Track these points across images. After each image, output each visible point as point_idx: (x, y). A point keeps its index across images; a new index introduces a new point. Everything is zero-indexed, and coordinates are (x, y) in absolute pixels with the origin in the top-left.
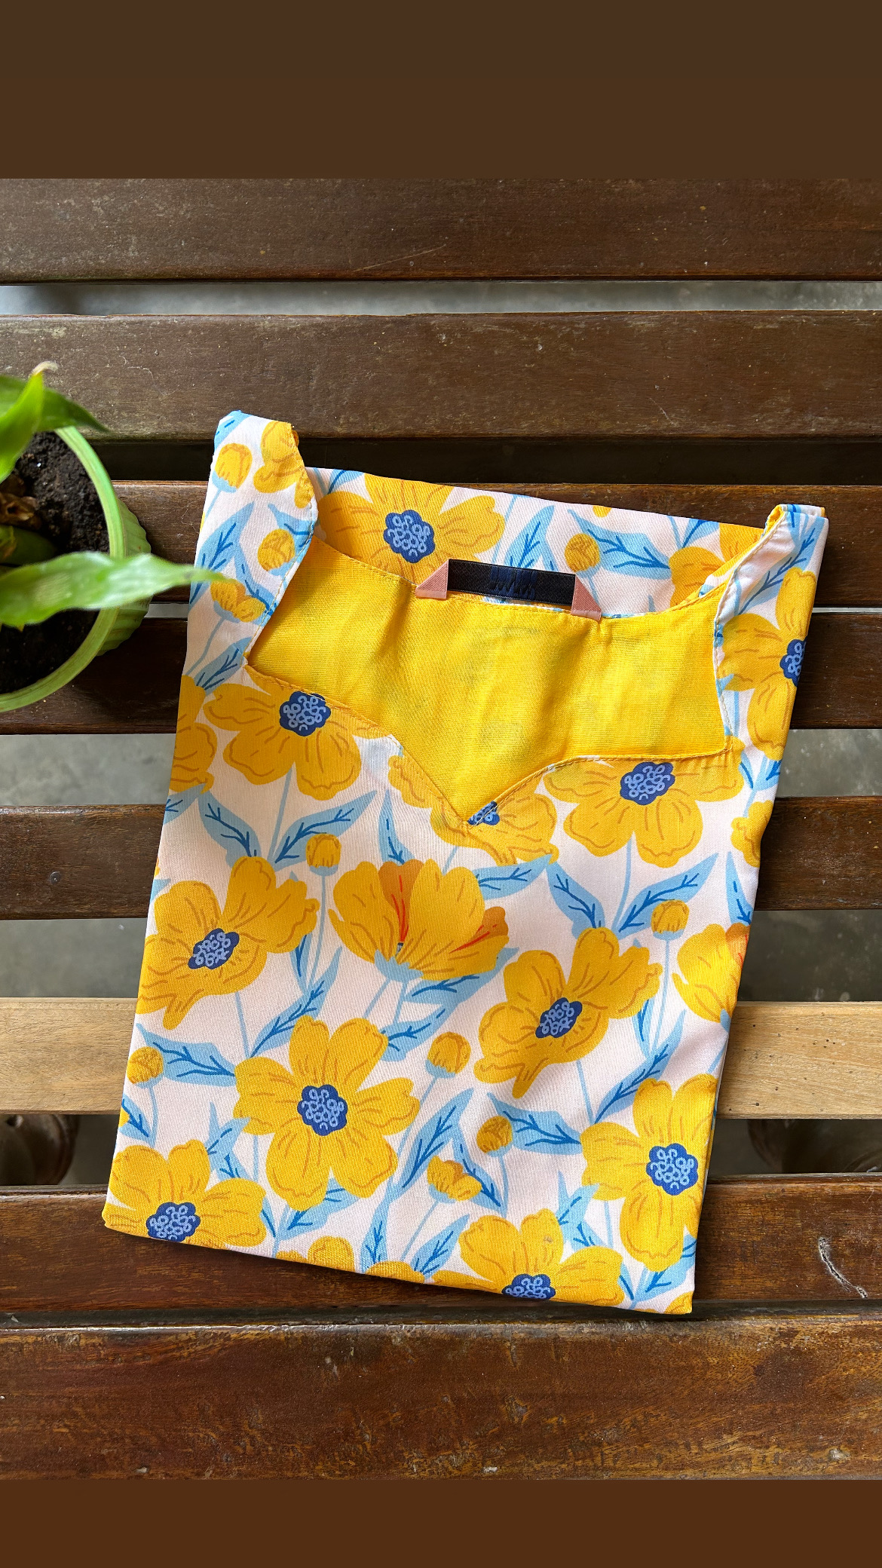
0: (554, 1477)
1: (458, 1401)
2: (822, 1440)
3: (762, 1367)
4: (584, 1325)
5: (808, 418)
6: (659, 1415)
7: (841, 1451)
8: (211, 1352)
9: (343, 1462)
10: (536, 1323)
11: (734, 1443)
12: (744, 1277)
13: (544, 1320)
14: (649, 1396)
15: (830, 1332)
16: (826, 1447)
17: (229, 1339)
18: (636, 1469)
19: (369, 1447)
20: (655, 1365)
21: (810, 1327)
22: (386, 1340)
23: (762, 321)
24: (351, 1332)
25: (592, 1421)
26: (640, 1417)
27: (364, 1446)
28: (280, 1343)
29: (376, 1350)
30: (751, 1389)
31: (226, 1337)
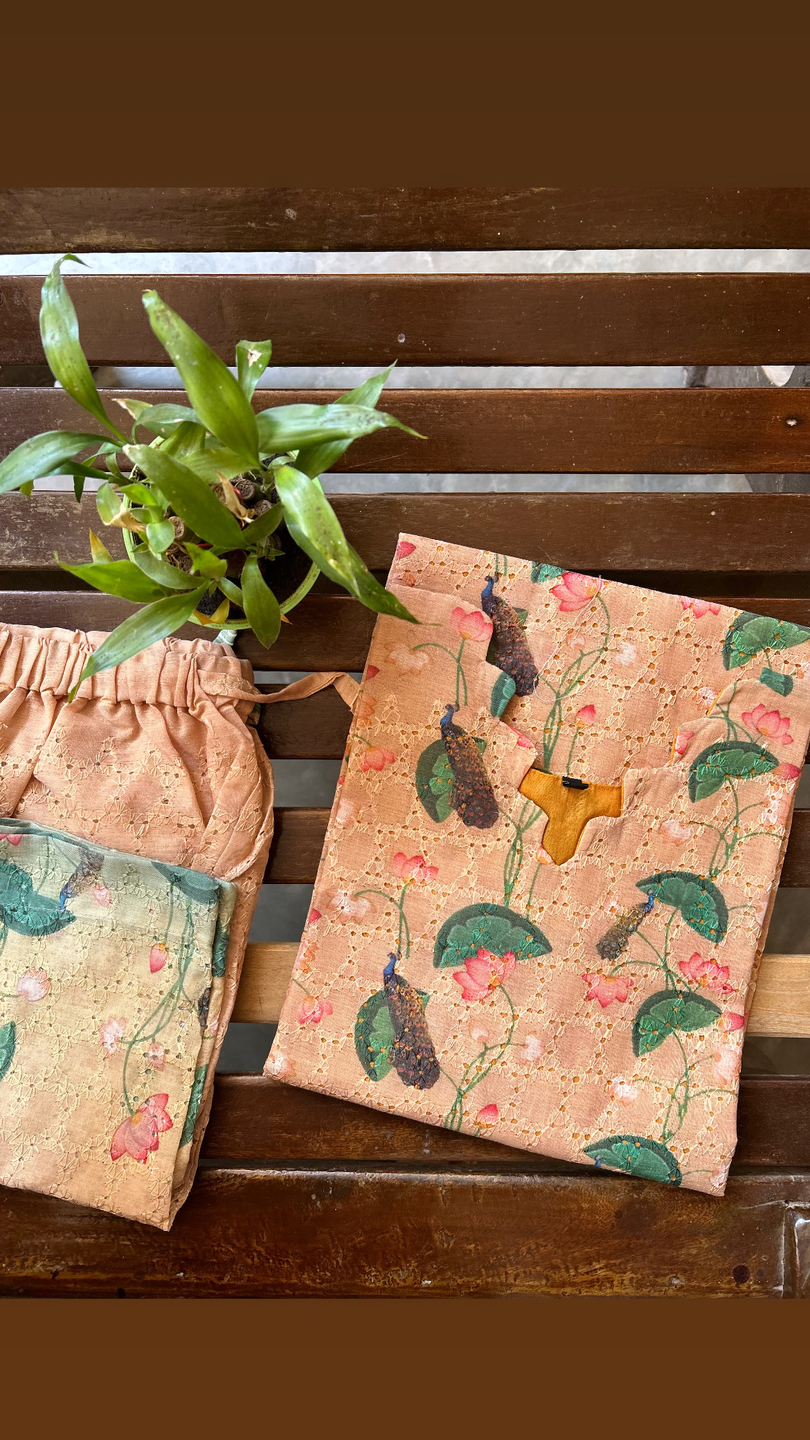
0: (472, 1290)
1: (404, 1229)
2: (664, 1269)
3: (620, 1211)
4: (493, 1177)
5: (642, 560)
6: (546, 1246)
7: (678, 1278)
8: (232, 1188)
10: (460, 1174)
11: (601, 1268)
13: (466, 1173)
14: (541, 1230)
16: (667, 1274)
17: (245, 1178)
19: (340, 1262)
20: (544, 1207)
22: (353, 1183)
23: (612, 499)
24: (331, 1176)
25: (499, 1249)
26: (533, 1247)
27: (337, 1262)
28: (281, 1183)
29: (347, 1191)
30: (613, 1226)
31: (243, 1177)
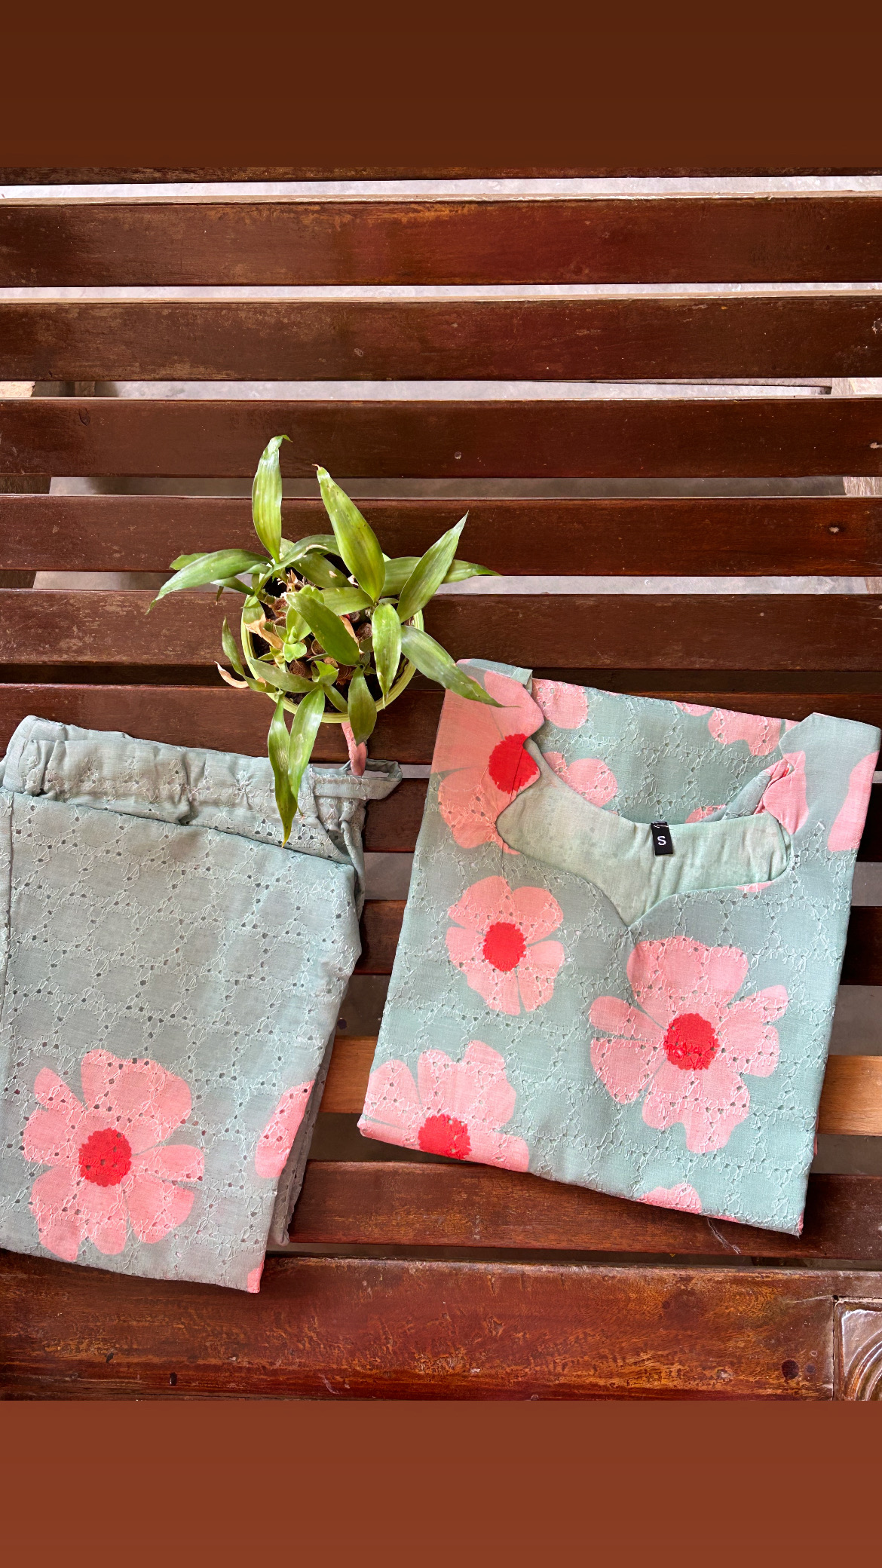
0: (520, 1379)
1: (453, 1317)
2: (712, 1362)
3: (667, 1303)
4: (542, 1265)
5: (692, 659)
6: (594, 1335)
7: (726, 1372)
9: (372, 1359)
10: (510, 1264)
12: (654, 1235)
14: (589, 1320)
15: (716, 1279)
16: (715, 1367)
18: (579, 1376)
19: (391, 1348)
20: (592, 1297)
21: (702, 1275)
22: (403, 1270)
23: (662, 601)
24: (382, 1265)
25: (547, 1337)
27: (388, 1348)
29: (396, 1279)
30: (661, 1317)
